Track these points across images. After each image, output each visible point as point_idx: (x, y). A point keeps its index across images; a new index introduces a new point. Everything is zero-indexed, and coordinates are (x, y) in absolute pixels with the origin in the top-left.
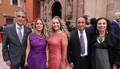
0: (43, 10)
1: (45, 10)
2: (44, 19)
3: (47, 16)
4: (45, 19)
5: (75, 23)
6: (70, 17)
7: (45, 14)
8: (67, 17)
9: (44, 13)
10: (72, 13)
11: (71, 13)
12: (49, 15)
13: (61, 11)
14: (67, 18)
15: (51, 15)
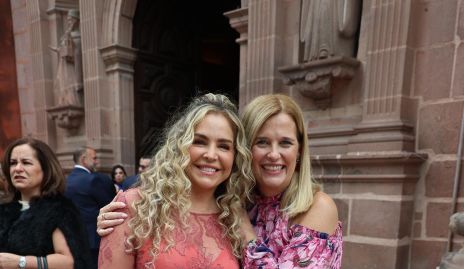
0: (44, 20)
1: (62, 14)
2: (60, 103)
3: (92, 78)
4: (70, 99)
5: (399, 135)
6: (334, 80)
7: (69, 60)
8: (310, 77)
9: (59, 46)
10: (352, 37)
11: (342, 35)
12: (108, 62)
13: (234, 22)
14: (305, 87)
15: (122, 61)
